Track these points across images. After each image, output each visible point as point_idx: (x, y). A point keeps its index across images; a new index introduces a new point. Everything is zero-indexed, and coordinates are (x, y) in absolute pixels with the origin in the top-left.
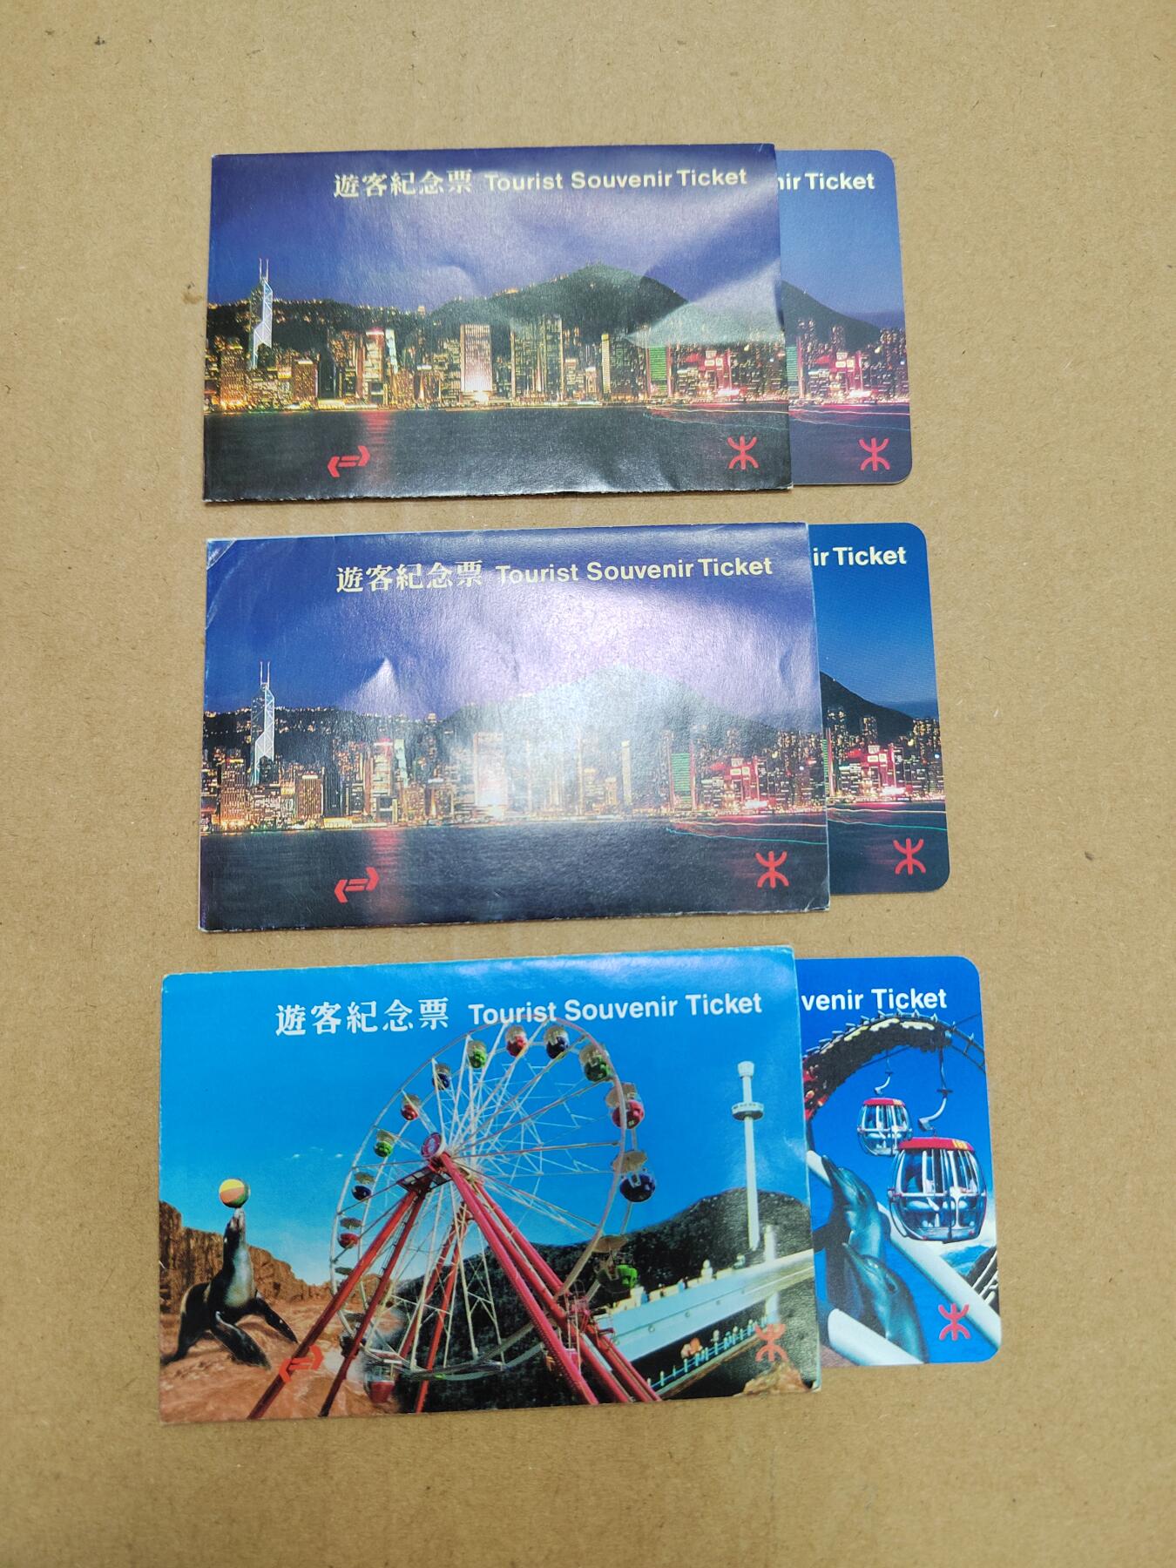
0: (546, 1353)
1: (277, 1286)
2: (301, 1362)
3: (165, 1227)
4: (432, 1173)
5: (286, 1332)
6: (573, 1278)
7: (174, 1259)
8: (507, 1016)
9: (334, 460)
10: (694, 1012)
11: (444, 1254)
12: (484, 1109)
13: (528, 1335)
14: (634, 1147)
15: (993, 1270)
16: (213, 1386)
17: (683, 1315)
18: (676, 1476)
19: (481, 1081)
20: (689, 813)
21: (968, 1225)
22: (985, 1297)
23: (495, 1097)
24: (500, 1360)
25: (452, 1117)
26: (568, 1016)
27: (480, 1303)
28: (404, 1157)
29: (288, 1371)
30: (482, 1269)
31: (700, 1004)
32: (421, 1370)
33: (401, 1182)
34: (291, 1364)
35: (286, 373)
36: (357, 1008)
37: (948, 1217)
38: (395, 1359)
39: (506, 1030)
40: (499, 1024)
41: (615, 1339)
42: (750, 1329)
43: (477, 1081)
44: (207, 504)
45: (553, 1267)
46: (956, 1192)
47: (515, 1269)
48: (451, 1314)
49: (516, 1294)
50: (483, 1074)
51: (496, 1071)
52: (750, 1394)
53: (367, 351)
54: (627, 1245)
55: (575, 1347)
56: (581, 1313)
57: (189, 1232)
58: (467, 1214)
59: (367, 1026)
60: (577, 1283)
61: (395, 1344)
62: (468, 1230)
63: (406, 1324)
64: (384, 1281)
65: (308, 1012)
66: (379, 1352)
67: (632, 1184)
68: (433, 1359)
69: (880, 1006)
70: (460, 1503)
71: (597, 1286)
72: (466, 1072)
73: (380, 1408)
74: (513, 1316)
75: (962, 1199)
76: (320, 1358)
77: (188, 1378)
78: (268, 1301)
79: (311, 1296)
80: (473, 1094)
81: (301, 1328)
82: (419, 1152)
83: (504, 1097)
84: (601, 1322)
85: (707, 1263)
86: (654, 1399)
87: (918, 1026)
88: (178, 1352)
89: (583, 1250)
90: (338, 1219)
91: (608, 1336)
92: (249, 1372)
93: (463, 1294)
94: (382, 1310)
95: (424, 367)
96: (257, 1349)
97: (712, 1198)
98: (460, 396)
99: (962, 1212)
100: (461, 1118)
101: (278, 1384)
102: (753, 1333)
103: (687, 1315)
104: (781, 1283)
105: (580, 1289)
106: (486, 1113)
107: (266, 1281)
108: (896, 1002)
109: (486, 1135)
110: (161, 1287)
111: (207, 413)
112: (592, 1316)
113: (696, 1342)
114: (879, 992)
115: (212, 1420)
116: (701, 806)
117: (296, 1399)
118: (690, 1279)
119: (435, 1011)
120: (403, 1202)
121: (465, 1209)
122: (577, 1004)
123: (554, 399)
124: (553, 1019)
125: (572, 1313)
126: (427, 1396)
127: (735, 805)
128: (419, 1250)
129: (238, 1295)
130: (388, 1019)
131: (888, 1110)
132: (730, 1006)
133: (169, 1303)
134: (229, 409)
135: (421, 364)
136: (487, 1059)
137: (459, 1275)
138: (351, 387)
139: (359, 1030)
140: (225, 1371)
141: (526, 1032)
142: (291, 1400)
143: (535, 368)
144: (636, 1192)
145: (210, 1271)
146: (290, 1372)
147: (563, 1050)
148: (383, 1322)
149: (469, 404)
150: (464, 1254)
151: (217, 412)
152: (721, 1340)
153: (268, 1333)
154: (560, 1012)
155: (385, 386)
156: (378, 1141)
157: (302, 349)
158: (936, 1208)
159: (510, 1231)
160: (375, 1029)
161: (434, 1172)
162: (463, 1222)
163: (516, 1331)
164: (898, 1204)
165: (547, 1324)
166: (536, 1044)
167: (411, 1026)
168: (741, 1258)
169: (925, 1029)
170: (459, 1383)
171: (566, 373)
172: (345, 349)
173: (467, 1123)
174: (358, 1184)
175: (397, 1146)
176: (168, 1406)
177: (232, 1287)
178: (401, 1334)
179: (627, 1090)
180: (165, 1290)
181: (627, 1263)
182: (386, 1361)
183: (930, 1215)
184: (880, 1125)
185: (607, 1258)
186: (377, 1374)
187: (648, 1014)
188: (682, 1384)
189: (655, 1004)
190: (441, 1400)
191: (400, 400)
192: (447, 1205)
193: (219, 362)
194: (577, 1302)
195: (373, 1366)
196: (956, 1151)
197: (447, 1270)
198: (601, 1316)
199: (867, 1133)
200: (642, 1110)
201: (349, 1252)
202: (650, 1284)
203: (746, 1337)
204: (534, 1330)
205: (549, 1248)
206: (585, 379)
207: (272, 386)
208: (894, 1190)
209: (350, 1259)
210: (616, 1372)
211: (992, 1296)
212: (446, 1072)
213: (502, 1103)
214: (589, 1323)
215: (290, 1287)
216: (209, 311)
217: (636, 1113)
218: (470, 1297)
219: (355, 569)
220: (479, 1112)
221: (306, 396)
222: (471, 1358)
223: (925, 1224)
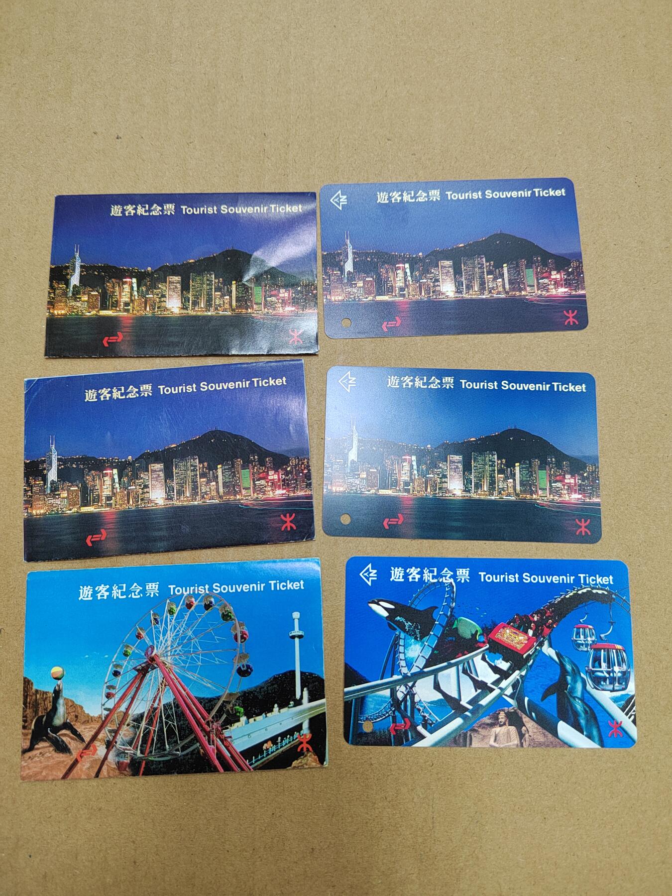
0: (200, 748)
1: (76, 717)
2: (87, 752)
3: (26, 689)
4: (149, 664)
5: (80, 738)
6: (214, 712)
7: (29, 704)
8: (186, 591)
9: (106, 338)
10: (273, 589)
11: (154, 702)
12: (174, 634)
13: (192, 739)
14: (244, 651)
15: (633, 706)
16: (45, 763)
17: (264, 729)
18: (389, 808)
19: (173, 621)
20: (249, 497)
21: (622, 684)
22: (630, 718)
23: (180, 628)
24: (179, 751)
25: (159, 638)
26: (214, 591)
27: (170, 724)
28: (136, 656)
29: (80, 756)
30: (172, 708)
31: (275, 585)
32: (142, 756)
33: (134, 668)
34: (82, 753)
35: (85, 298)
36: (117, 587)
37: (613, 680)
38: (130, 750)
39: (186, 597)
40: (182, 594)
41: (232, 741)
42: (295, 737)
43: (172, 621)
44: (47, 358)
45: (204, 708)
46: (616, 669)
47: (187, 708)
48: (157, 729)
49: (187, 720)
50: (174, 618)
51: (180, 616)
52: (295, 767)
53: (123, 288)
54: (239, 697)
55: (214, 745)
56: (217, 729)
57: (37, 691)
58: (165, 684)
59: (121, 595)
60: (215, 715)
61: (130, 743)
62: (165, 691)
63: (136, 734)
64: (126, 714)
65: (94, 589)
66: (123, 747)
67: (242, 669)
68: (148, 751)
69: (582, 582)
70: (288, 821)
71: (225, 716)
72: (167, 617)
73: (123, 773)
74: (186, 730)
75: (619, 672)
76: (96, 750)
77: (34, 760)
78: (72, 724)
79: (92, 721)
80: (169, 627)
81: (87, 736)
82: (143, 654)
83: (184, 628)
84: (226, 733)
85: (276, 705)
86: (250, 769)
87: (600, 592)
88: (30, 747)
89: (219, 699)
90: (105, 685)
91: (229, 740)
92: (62, 757)
93: (162, 720)
94: (125, 727)
95: (150, 296)
96: (66, 746)
97: (279, 675)
98: (166, 309)
99: (619, 678)
100: (164, 638)
101: (76, 762)
102: (296, 738)
103: (266, 730)
104: (310, 714)
105: (217, 718)
106: (175, 636)
107: (72, 714)
108: (590, 580)
109: (175, 646)
110: (23, 717)
111: (48, 316)
112: (222, 730)
113: (270, 743)
114: (582, 576)
115: (44, 780)
116: (255, 494)
117: (84, 769)
118: (268, 713)
119: (153, 588)
120: (136, 677)
121: (164, 681)
122: (219, 585)
123: (209, 311)
124: (207, 592)
125: (213, 729)
126: (144, 768)
127: (271, 493)
128: (142, 700)
129: (58, 721)
130: (131, 592)
131: (586, 630)
132: (289, 586)
133: (26, 724)
134: (58, 315)
135: (148, 294)
136: (177, 610)
137: (161, 712)
138: (115, 305)
139: (117, 597)
140: (52, 756)
141: (195, 598)
142: (81, 770)
143: (201, 297)
144: (244, 672)
145: (45, 709)
146: (81, 757)
147: (211, 606)
148: (125, 733)
149: (169, 313)
150: (163, 702)
151: (52, 316)
152: (281, 741)
153: (72, 738)
154: (211, 589)
155: (131, 304)
156: (125, 649)
157: (93, 288)
158: (607, 676)
159: (185, 691)
160: (125, 597)
161: (151, 664)
162: (163, 687)
163: (186, 737)
164: (590, 674)
165: (201, 734)
166: (199, 603)
167: (142, 595)
168: (292, 703)
169: (603, 594)
170: (160, 761)
171: (215, 299)
172: (113, 287)
173: (166, 641)
174: (115, 669)
175: (133, 652)
176: (24, 774)
177: (56, 717)
178: (133, 739)
179: (241, 625)
180: (25, 719)
181: (239, 705)
182: (126, 751)
183: (605, 679)
184: (582, 637)
185: (229, 703)
186: (122, 758)
187: (251, 590)
188: (263, 763)
189: (255, 585)
190: (151, 770)
191: (138, 311)
192: (156, 679)
193: (54, 293)
194: (215, 724)
195: (120, 753)
196: (617, 650)
197: (155, 709)
198: (226, 730)
199: (576, 641)
200: (248, 634)
201: (110, 700)
202: (249, 716)
203: (293, 740)
204: (195, 737)
205: (203, 698)
206: (224, 302)
207: (79, 304)
208: (588, 667)
209: (111, 704)
210: (232, 756)
211: (633, 717)
212: (157, 617)
213: (183, 631)
214: (221, 734)
215: (82, 717)
216: (51, 268)
217: (245, 636)
218: (165, 722)
219: (93, 390)
220: (172, 636)
221: (94, 308)
222: (165, 750)
223: (602, 683)
